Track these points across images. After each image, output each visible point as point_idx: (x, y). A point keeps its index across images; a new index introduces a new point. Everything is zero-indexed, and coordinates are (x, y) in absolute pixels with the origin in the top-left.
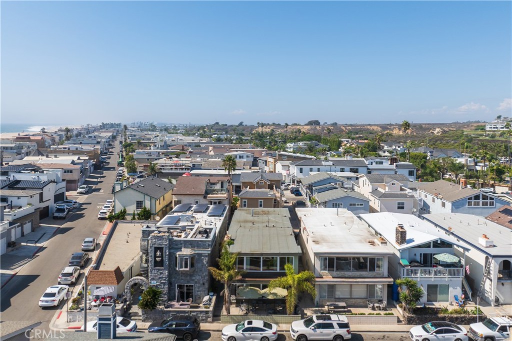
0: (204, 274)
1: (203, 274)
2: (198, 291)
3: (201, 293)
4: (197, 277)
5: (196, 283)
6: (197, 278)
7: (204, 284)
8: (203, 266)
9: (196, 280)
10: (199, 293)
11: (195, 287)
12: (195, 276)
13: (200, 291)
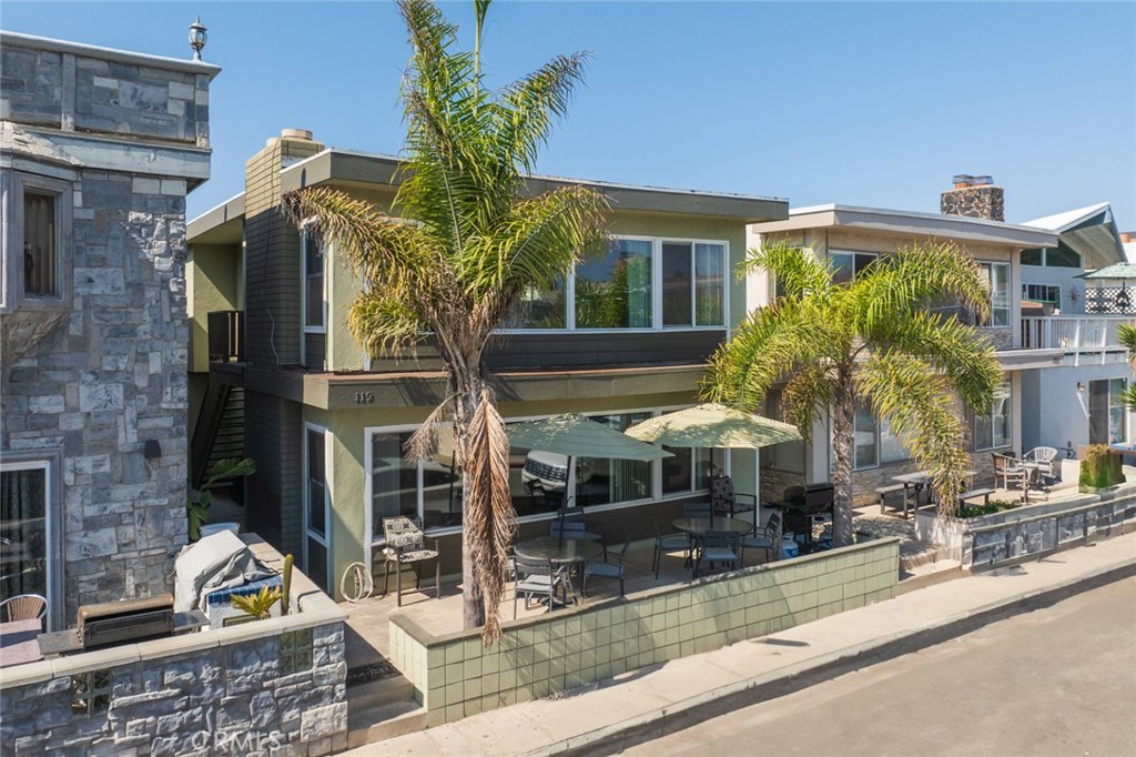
0: (155, 366)
1: (142, 357)
2: (91, 525)
3: (130, 532)
4: (87, 396)
5: (74, 444)
6: (86, 406)
7: (152, 450)
8: (137, 287)
9: (77, 423)
10: (107, 534)
11: (63, 491)
12: (58, 388)
13: (116, 521)
